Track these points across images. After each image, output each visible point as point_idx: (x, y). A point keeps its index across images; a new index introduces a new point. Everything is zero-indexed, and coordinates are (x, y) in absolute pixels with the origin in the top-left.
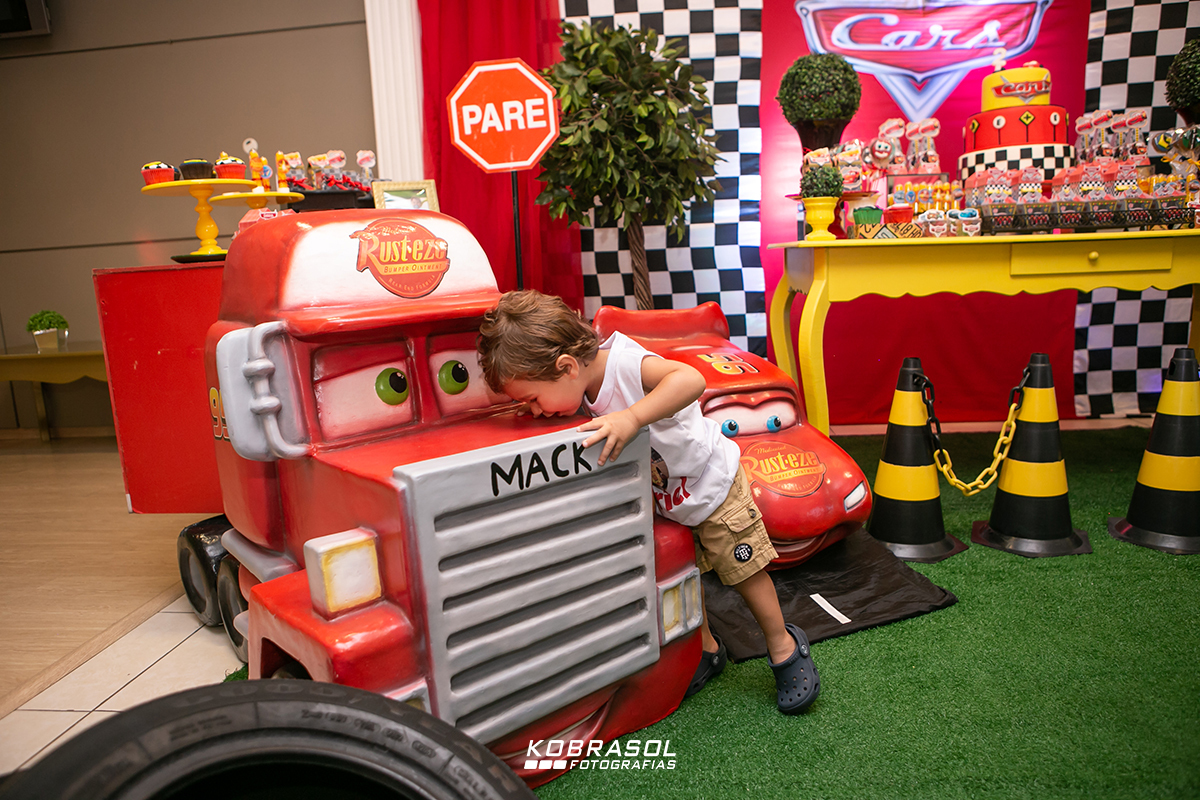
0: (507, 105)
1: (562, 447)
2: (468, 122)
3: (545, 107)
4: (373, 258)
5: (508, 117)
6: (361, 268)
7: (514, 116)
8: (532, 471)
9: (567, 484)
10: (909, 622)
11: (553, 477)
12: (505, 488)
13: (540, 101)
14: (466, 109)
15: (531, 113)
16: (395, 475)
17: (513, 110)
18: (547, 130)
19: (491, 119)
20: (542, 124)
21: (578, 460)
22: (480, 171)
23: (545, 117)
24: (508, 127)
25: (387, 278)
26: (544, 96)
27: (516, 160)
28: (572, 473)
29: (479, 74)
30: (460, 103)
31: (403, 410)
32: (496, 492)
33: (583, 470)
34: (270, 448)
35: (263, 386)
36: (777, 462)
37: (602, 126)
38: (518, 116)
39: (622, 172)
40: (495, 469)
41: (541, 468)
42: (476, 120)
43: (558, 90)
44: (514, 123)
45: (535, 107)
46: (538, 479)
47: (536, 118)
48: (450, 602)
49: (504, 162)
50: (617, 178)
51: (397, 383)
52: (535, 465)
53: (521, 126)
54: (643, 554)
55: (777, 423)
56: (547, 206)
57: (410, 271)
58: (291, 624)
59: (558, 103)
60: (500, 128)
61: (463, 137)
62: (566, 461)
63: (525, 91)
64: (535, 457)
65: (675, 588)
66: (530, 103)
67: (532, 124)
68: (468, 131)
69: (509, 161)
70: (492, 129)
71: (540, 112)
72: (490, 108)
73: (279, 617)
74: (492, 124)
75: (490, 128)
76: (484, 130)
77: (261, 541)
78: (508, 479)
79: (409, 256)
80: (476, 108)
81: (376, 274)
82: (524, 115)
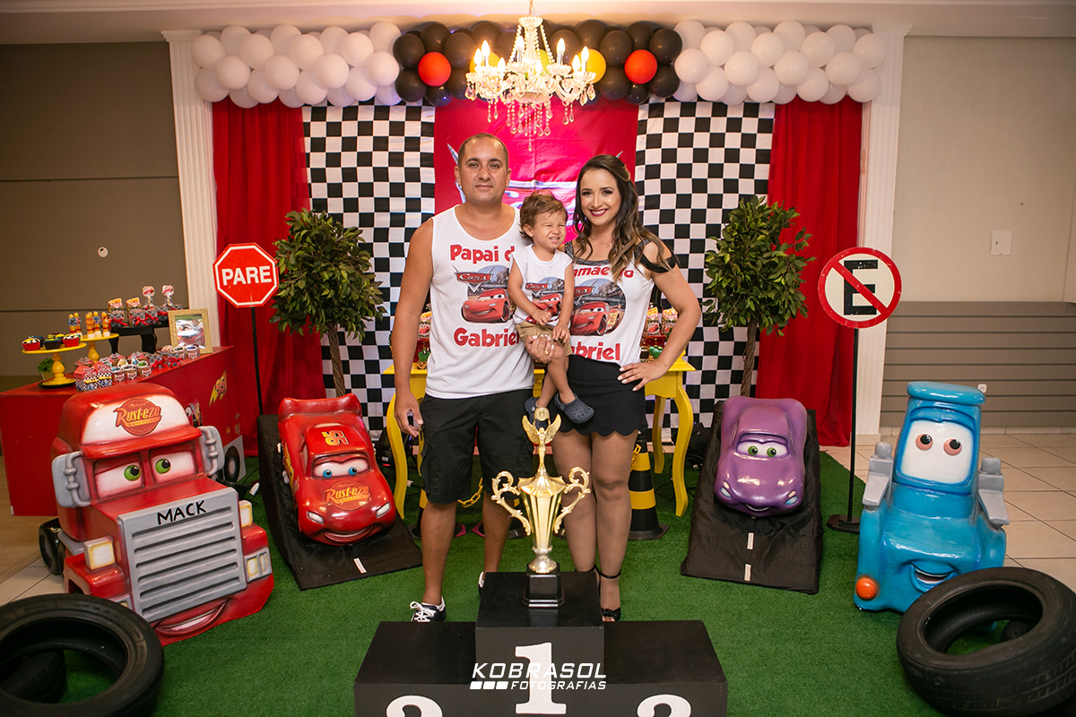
0: (248, 269)
1: (192, 504)
2: (225, 278)
3: (271, 271)
4: (124, 420)
5: (249, 276)
6: (117, 426)
7: (252, 276)
8: (176, 514)
9: (193, 518)
10: (397, 573)
11: (187, 516)
12: (163, 522)
13: (268, 268)
14: (224, 271)
15: (262, 274)
16: (119, 519)
17: (252, 272)
18: (272, 284)
19: (239, 276)
20: (270, 280)
21: (199, 509)
22: (233, 306)
23: (271, 276)
24: (249, 282)
25: (129, 428)
26: (271, 265)
27: (254, 301)
28: (196, 514)
29: (232, 251)
30: (221, 268)
31: (138, 482)
32: (160, 523)
33: (201, 512)
34: (74, 503)
35: (71, 479)
36: (345, 493)
37: (302, 285)
38: (255, 275)
39: (316, 309)
40: (159, 515)
41: (181, 513)
42: (230, 277)
43: (278, 261)
44: (253, 279)
45: (265, 271)
46: (179, 517)
47: (265, 277)
48: (138, 565)
49: (246, 301)
50: (314, 312)
51: (134, 472)
52: (178, 512)
53: (257, 281)
54: (236, 544)
55: (354, 470)
56: (277, 323)
57: (141, 424)
58: (78, 574)
59: (278, 269)
60: (244, 282)
61: (222, 287)
62: (193, 510)
63: (259, 262)
64: (178, 509)
65: (255, 557)
66: (262, 268)
67: (263, 281)
68: (225, 283)
69: (249, 301)
70: (240, 283)
71: (268, 274)
72: (238, 270)
73: (74, 571)
74: (239, 280)
75: (238, 282)
76: (235, 283)
77: (73, 537)
78: (166, 518)
79: (141, 417)
80: (230, 271)
81: (125, 427)
82: (259, 275)
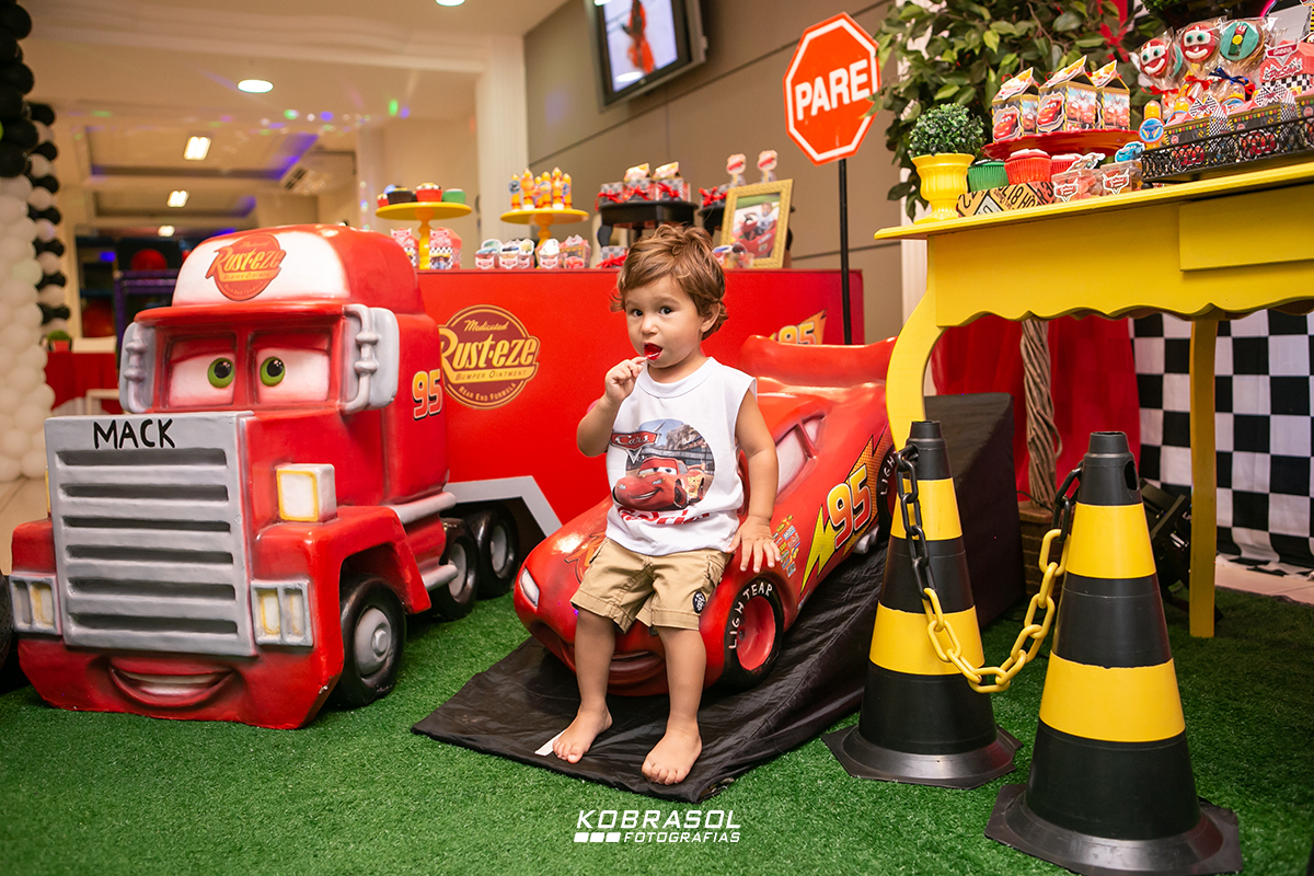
0: (834, 76)
1: (149, 422)
2: (802, 104)
3: (868, 70)
4: (220, 267)
5: (835, 90)
6: (208, 277)
7: (840, 88)
8: (124, 435)
9: (152, 454)
11: (142, 445)
12: (107, 446)
13: (864, 63)
14: (800, 88)
15: (855, 81)
17: (839, 81)
18: (871, 100)
19: (820, 97)
20: (866, 92)
21: (163, 436)
22: (810, 163)
23: (869, 84)
24: (835, 104)
25: (223, 284)
26: (868, 55)
27: (841, 146)
28: (158, 446)
29: (810, 41)
30: (795, 83)
32: (97, 446)
33: (167, 445)
38: (843, 88)
40: (97, 427)
41: (131, 435)
42: (806, 102)
43: (880, 44)
44: (840, 96)
45: (858, 73)
46: (128, 444)
47: (861, 87)
49: (830, 149)
51: (220, 371)
52: (127, 431)
53: (846, 101)
57: (244, 278)
59: (880, 63)
60: (826, 107)
61: (798, 125)
62: (153, 434)
63: (851, 54)
64: (128, 424)
66: (854, 68)
67: (857, 96)
68: (800, 116)
69: (835, 148)
70: (821, 109)
71: (864, 78)
72: (819, 82)
74: (820, 103)
75: (819, 109)
76: (814, 112)
78: (107, 438)
79: (248, 266)
80: (807, 86)
82: (849, 86)
